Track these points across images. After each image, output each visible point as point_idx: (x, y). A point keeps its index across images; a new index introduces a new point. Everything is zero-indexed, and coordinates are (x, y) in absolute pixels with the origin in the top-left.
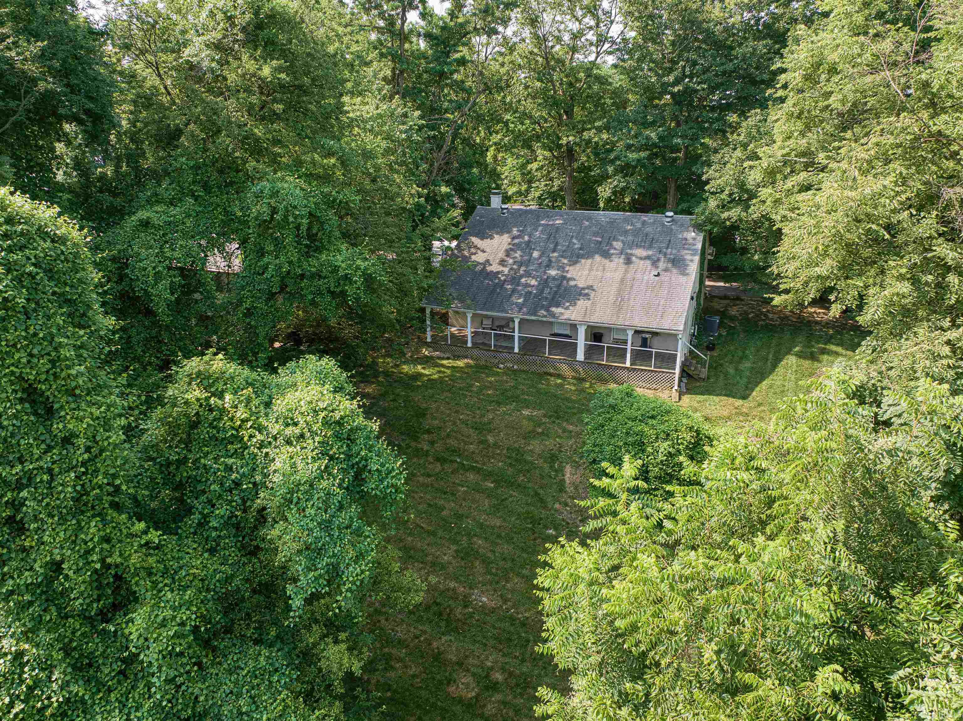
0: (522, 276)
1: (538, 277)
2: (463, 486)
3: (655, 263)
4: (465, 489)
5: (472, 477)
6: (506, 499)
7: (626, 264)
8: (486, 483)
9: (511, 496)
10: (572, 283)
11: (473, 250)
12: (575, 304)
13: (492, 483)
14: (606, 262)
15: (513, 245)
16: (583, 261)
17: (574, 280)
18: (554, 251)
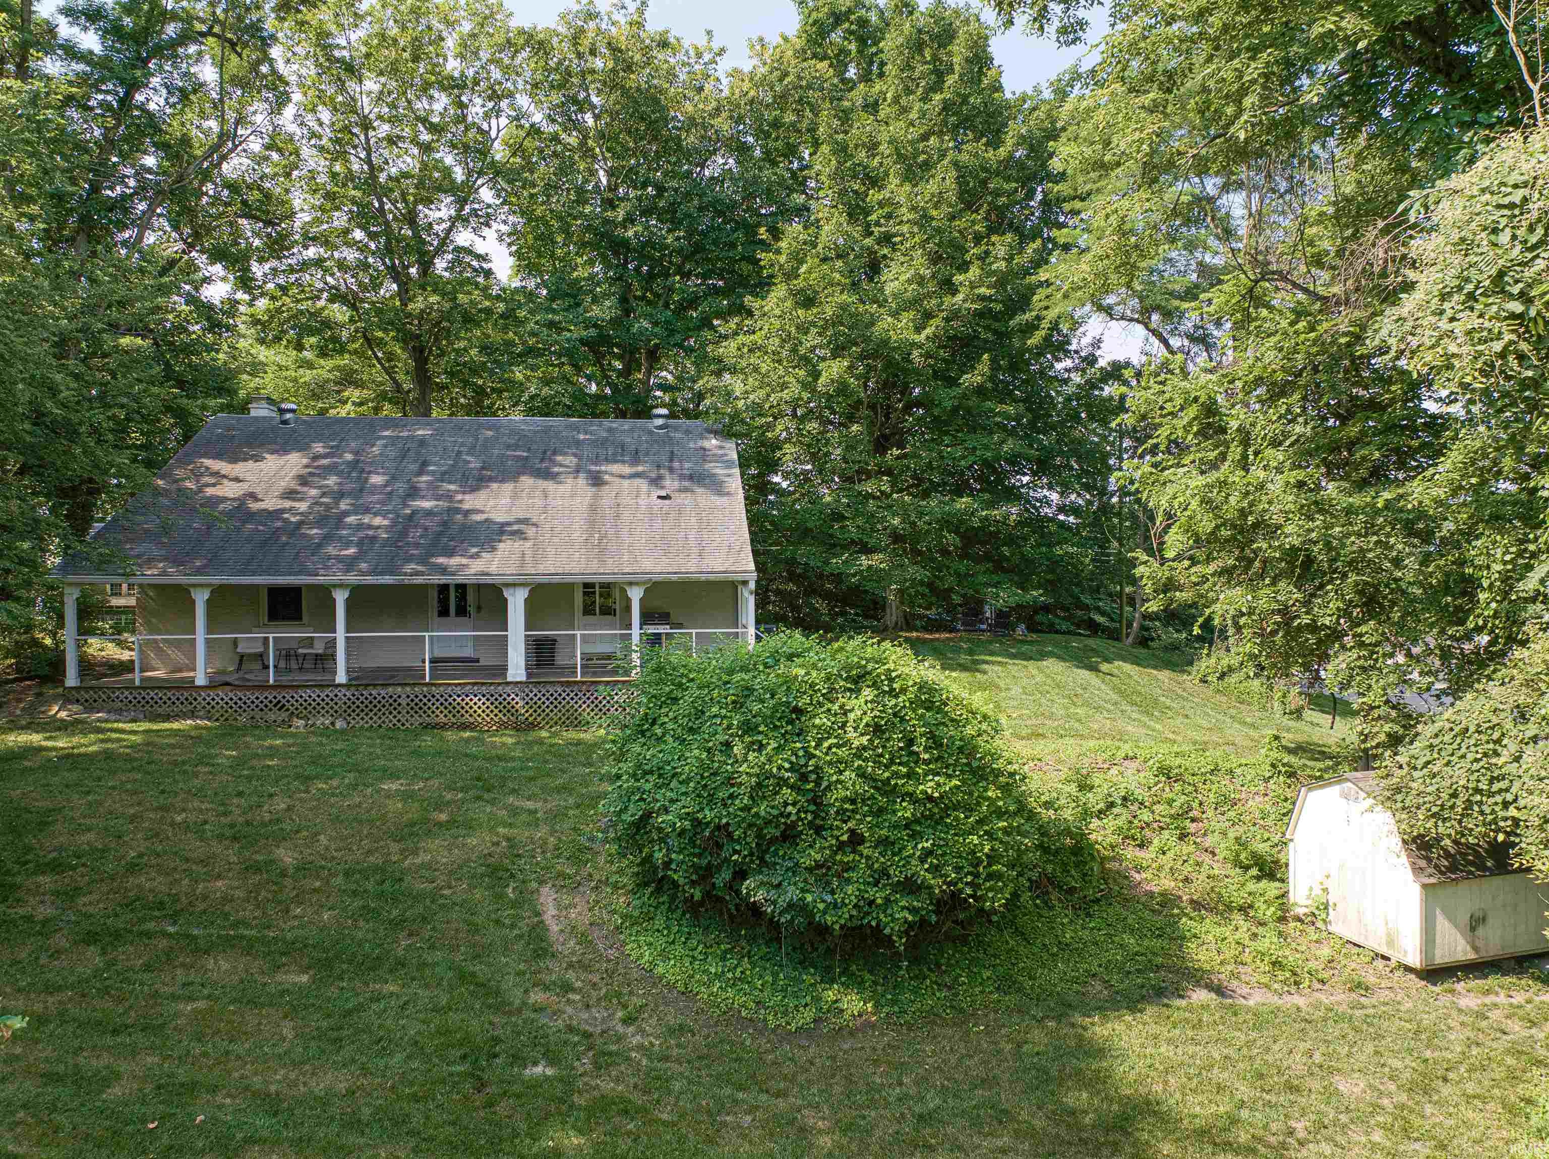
0: (346, 514)
1: (389, 512)
2: (191, 999)
3: (656, 482)
4: (201, 1004)
5: (225, 965)
6: (360, 1008)
7: (594, 485)
8: (280, 977)
9: (377, 998)
10: (478, 518)
11: (207, 479)
12: (494, 549)
13: (304, 970)
14: (550, 485)
15: (317, 467)
16: (495, 486)
17: (482, 512)
18: (421, 473)
